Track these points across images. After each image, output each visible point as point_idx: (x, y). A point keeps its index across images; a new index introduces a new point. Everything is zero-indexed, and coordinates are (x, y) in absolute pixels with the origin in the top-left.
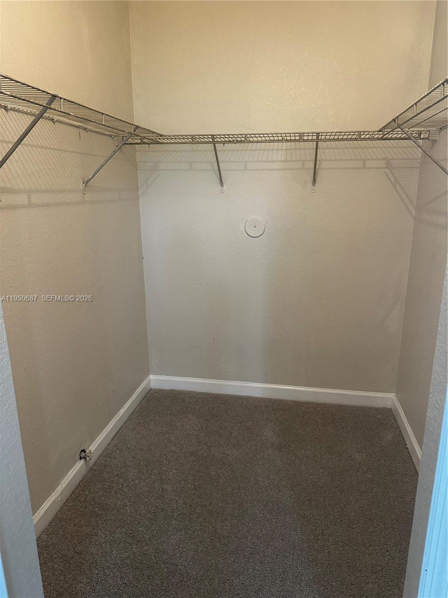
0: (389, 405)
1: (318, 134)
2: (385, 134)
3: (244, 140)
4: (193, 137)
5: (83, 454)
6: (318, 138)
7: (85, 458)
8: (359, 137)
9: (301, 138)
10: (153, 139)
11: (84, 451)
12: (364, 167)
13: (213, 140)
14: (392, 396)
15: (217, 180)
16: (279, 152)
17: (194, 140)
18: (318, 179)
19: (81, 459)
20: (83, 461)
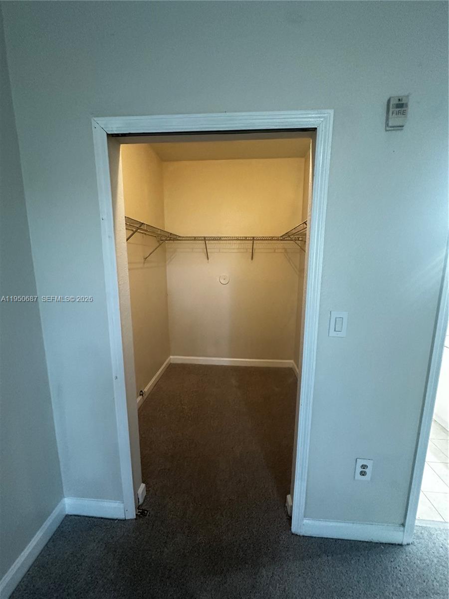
0: (291, 366)
1: (253, 237)
2: (283, 238)
3: (219, 239)
4: (195, 237)
5: (141, 393)
6: (253, 239)
7: (142, 395)
8: (272, 239)
9: (246, 239)
10: (173, 238)
11: (141, 391)
12: (275, 252)
13: (205, 239)
14: (292, 361)
15: (206, 257)
16: (235, 245)
17: (195, 239)
18: (254, 257)
19: (140, 395)
20: (141, 396)
